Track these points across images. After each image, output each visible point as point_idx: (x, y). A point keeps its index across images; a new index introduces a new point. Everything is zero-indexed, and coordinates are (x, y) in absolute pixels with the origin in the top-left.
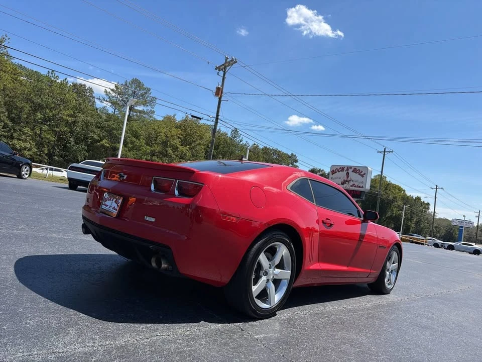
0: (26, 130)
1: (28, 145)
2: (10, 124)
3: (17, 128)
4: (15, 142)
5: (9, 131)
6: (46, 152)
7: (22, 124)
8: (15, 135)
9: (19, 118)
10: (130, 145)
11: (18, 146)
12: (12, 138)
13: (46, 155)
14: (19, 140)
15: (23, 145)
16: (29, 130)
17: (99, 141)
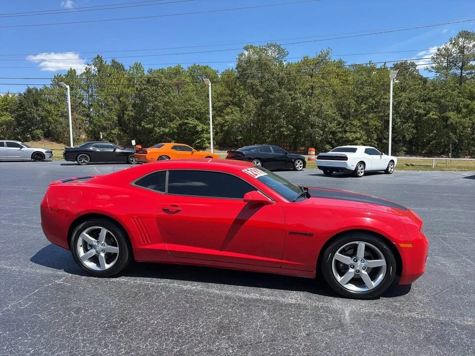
0: (355, 122)
1: (358, 135)
2: (342, 121)
3: (348, 122)
4: (348, 134)
5: (342, 127)
6: (375, 137)
7: (351, 118)
8: (347, 129)
9: (349, 113)
10: (464, 110)
11: (350, 138)
12: (346, 132)
13: (376, 140)
14: (351, 132)
15: (354, 136)
16: (358, 122)
17: (426, 115)
